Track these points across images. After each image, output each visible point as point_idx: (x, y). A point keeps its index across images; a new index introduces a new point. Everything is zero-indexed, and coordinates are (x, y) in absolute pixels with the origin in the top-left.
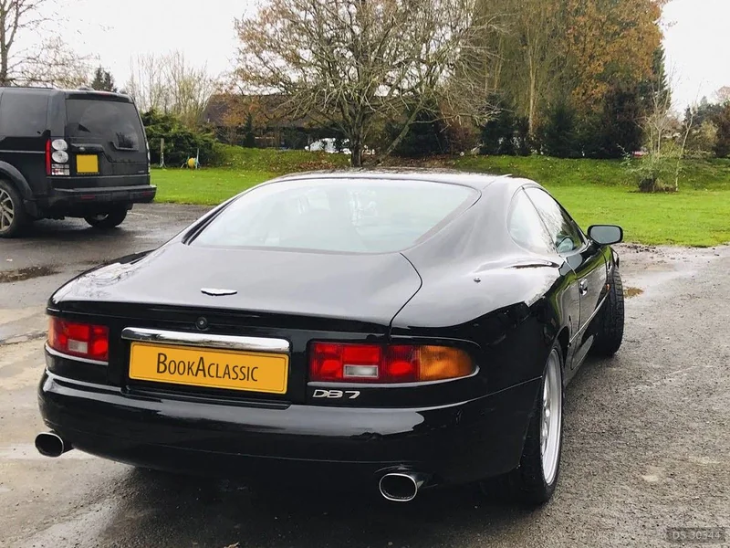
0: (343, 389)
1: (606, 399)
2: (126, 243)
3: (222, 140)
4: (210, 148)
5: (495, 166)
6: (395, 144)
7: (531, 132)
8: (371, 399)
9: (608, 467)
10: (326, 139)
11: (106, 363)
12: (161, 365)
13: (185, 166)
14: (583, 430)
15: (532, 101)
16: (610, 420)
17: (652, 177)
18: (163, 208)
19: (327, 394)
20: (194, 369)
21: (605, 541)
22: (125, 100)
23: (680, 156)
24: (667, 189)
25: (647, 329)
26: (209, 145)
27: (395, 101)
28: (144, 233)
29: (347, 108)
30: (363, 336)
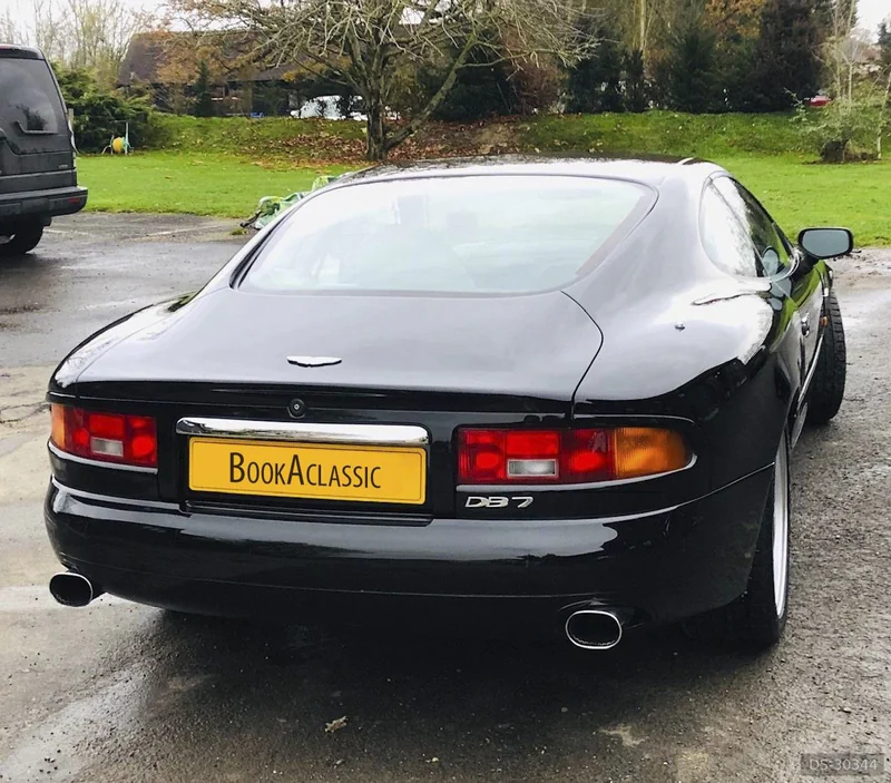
0: (508, 494)
1: (831, 488)
2: (51, 277)
3: (163, 106)
4: (145, 121)
5: (593, 130)
6: (434, 102)
7: (647, 74)
8: (548, 507)
9: (855, 590)
10: (326, 98)
11: (155, 470)
12: (236, 470)
13: (109, 150)
14: (807, 537)
15: (642, 24)
16: (843, 520)
17: (840, 138)
18: (94, 221)
19: (485, 502)
20: (285, 473)
21: (873, 694)
22: (29, 55)
23: (883, 103)
24: (864, 157)
25: (872, 379)
26: (143, 116)
27: (434, 34)
28: (74, 261)
29: (358, 48)
30: (519, 417)
